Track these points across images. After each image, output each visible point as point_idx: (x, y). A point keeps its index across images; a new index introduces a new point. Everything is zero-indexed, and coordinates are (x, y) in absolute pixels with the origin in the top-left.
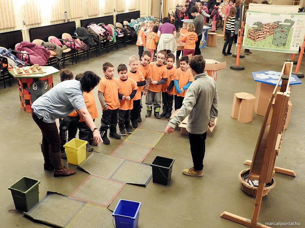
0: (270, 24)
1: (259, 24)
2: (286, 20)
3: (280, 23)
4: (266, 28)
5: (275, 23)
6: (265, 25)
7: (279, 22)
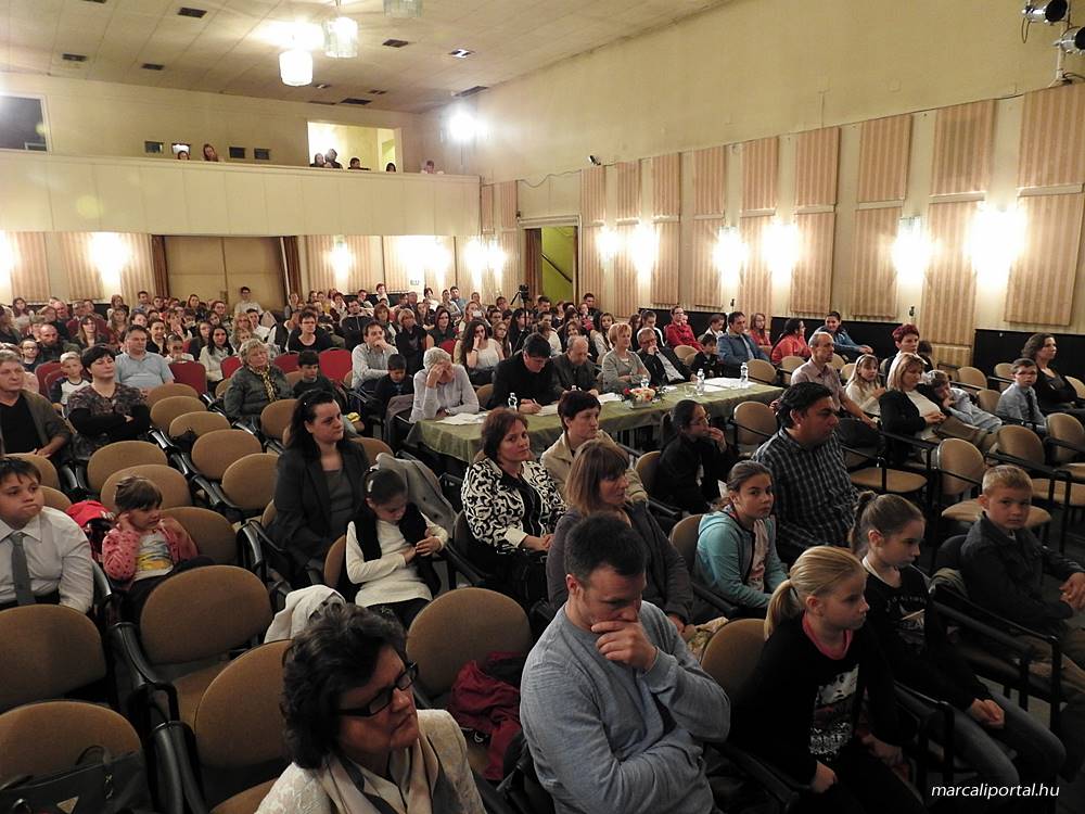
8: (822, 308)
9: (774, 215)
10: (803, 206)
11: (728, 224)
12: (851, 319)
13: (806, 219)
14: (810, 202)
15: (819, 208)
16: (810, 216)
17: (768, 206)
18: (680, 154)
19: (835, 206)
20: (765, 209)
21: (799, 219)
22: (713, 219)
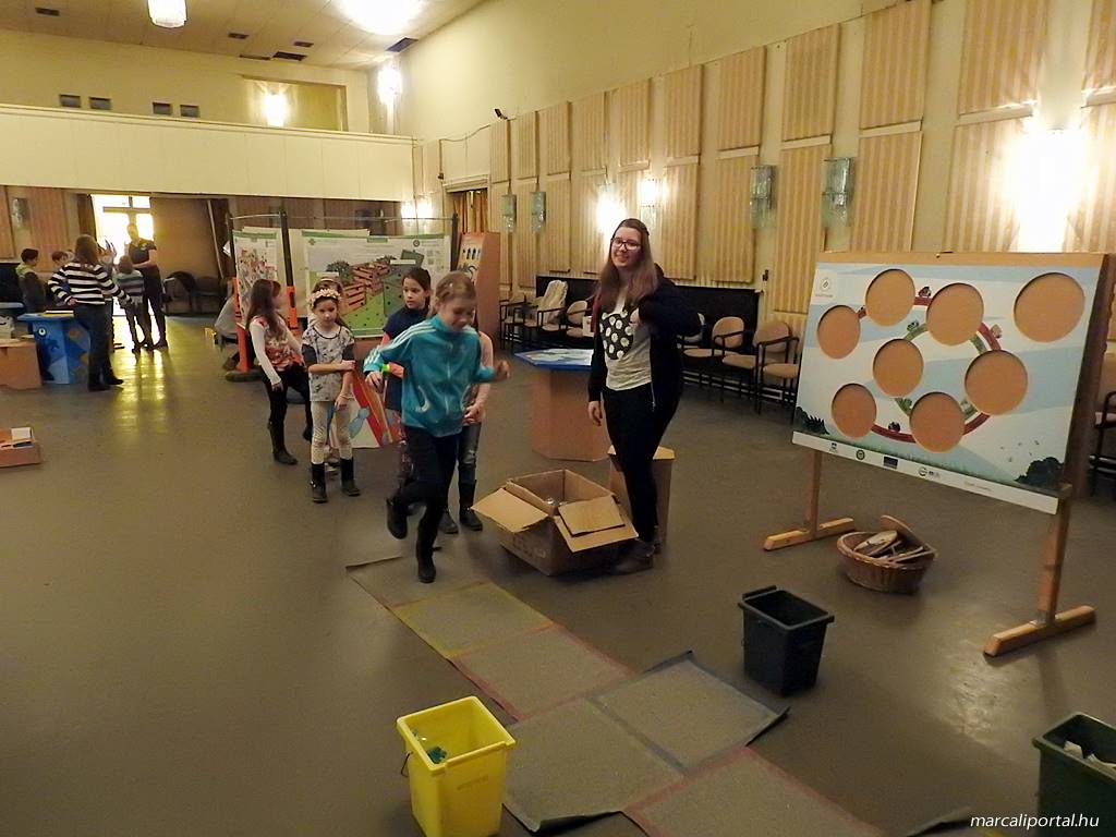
0: (371, 266)
1: (340, 267)
2: (404, 251)
3: (392, 262)
4: (361, 277)
5: (379, 261)
6: (358, 269)
7: (388, 259)
8: (688, 274)
9: (648, 168)
10: (671, 158)
11: (610, 181)
12: (714, 286)
13: (674, 172)
14: (677, 152)
15: (685, 160)
16: (677, 170)
17: (641, 160)
18: (570, 105)
19: (700, 154)
20: (639, 162)
21: (668, 172)
22: (596, 175)
